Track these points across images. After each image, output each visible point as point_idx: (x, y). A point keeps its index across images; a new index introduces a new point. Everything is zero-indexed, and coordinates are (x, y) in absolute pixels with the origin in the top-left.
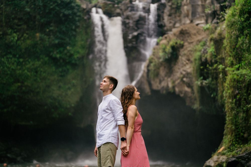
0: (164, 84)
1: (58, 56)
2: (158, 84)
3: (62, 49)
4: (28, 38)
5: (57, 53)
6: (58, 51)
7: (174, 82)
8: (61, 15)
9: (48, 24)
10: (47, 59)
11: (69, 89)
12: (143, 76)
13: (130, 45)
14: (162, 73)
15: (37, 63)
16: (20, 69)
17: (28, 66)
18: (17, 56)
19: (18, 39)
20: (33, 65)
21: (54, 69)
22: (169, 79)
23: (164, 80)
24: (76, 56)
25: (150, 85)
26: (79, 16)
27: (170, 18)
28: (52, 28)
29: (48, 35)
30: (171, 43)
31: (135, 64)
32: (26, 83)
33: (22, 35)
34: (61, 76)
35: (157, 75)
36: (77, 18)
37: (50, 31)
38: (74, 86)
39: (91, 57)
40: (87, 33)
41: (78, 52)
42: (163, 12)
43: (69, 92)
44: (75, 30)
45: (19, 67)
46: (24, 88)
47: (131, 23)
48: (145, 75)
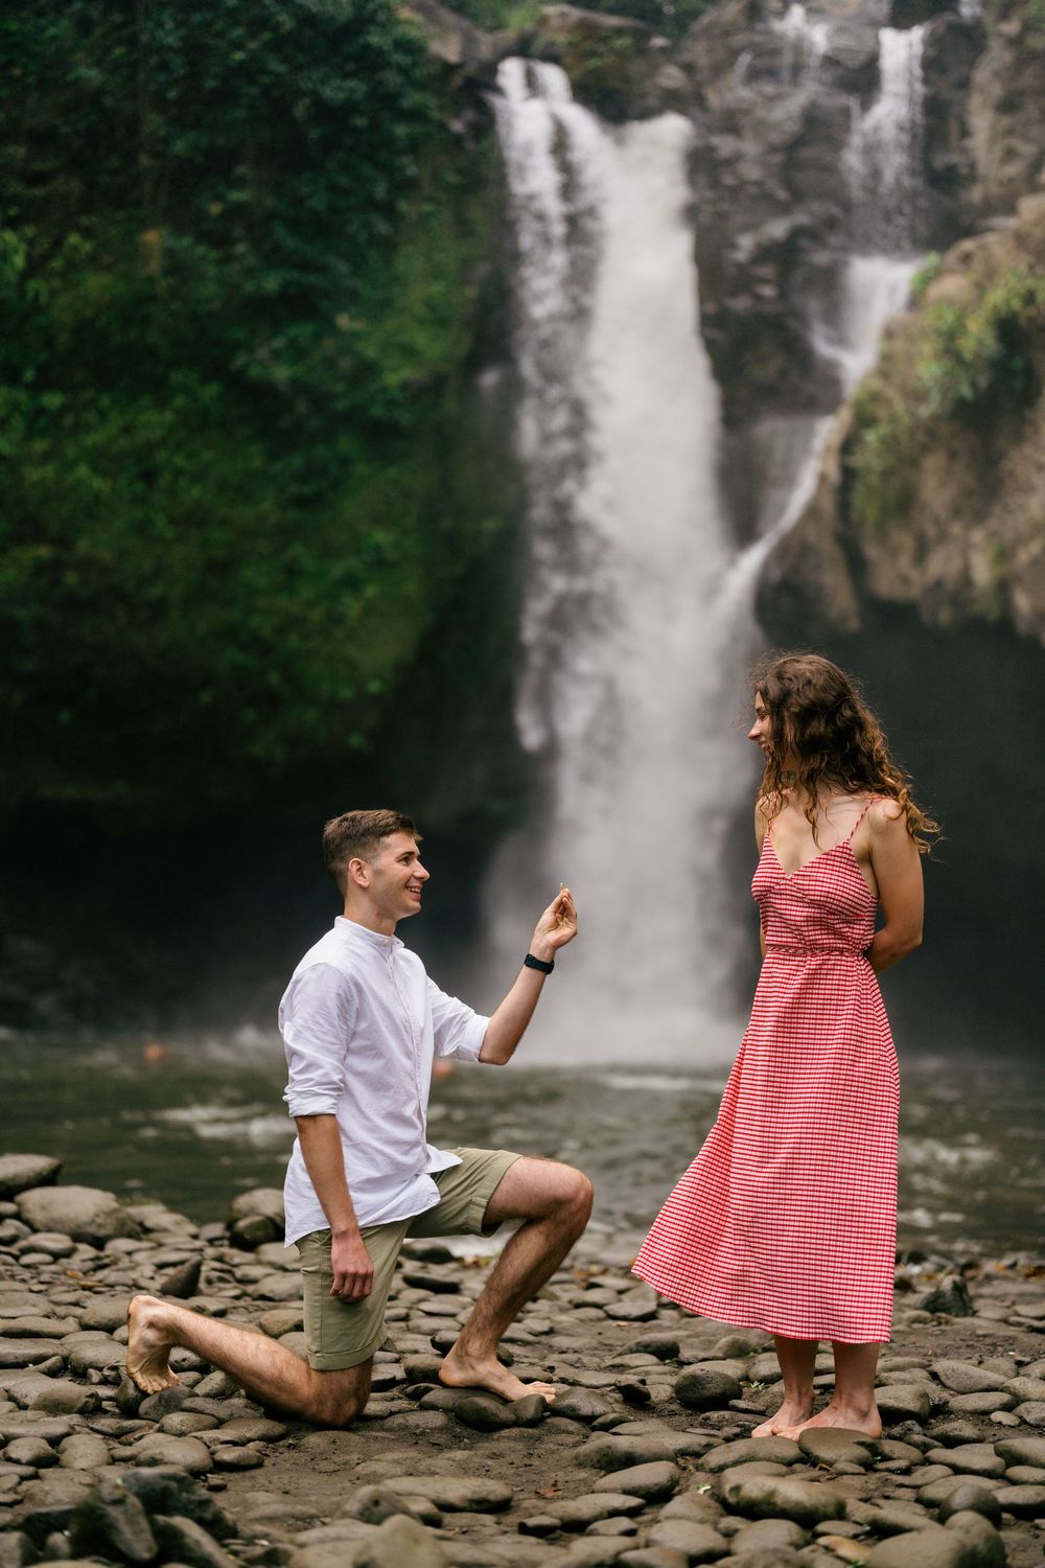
0: (941, 564)
1: (281, 374)
2: (904, 562)
3: (303, 331)
4: (93, 260)
5: (276, 355)
6: (279, 343)
7: (1004, 555)
8: (301, 109)
9: (216, 166)
10: (211, 391)
11: (352, 582)
12: (812, 511)
13: (741, 304)
14: (936, 488)
15: (154, 421)
16: (46, 458)
17: (93, 439)
18: (29, 375)
19: (32, 269)
20: (127, 430)
21: (255, 457)
22: (978, 535)
23: (943, 537)
24: (397, 375)
25: (857, 566)
26: (417, 115)
27: (1005, 122)
28: (238, 196)
29: (219, 239)
30: (996, 296)
31: (770, 429)
32: (82, 546)
33: (58, 243)
34: (301, 502)
35: (904, 504)
36: (401, 130)
37: (235, 212)
38: (380, 564)
39: (489, 379)
40: (463, 228)
41: (409, 353)
42: (964, 84)
43: (352, 607)
44: (388, 210)
45: (40, 446)
46: (71, 578)
47: (750, 155)
48: (828, 504)
